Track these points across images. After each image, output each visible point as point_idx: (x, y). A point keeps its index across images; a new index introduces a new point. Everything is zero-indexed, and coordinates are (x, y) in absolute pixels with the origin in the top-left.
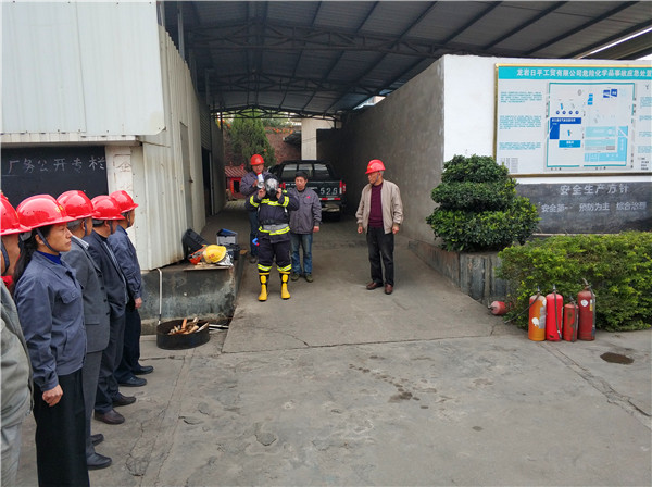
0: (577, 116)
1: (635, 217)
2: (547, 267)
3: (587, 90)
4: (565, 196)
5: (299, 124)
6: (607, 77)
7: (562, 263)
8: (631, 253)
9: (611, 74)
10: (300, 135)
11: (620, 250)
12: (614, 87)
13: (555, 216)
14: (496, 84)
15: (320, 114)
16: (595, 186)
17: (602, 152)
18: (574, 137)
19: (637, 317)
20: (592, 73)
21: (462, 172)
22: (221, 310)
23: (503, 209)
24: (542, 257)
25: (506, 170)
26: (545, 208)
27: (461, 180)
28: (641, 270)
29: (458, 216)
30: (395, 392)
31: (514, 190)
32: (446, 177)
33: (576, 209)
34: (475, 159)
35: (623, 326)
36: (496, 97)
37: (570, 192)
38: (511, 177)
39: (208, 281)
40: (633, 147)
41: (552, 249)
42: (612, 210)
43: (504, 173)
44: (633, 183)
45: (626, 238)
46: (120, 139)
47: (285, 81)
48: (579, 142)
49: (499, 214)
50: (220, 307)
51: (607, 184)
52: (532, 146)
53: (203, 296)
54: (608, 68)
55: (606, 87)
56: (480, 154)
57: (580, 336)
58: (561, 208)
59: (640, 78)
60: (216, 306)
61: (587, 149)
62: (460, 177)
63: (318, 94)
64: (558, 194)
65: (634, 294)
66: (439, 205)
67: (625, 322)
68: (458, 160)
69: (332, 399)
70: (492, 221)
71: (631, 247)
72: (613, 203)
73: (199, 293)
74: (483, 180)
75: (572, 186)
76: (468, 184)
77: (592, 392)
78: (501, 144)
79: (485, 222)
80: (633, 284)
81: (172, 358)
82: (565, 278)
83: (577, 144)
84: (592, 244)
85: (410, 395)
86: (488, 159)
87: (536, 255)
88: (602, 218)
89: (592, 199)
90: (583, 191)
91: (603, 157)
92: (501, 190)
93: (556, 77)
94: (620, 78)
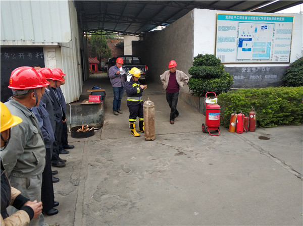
0: (250, 37)
1: (272, 81)
2: (237, 101)
3: (254, 26)
4: (244, 72)
5: (123, 38)
6: (263, 20)
7: (243, 100)
8: (271, 96)
9: (265, 19)
10: (123, 43)
11: (267, 95)
12: (266, 25)
13: (240, 81)
14: (217, 22)
15: (133, 34)
16: (256, 68)
17: (260, 53)
18: (248, 47)
19: (272, 122)
20: (257, 18)
21: (202, 61)
22: (97, 122)
23: (219, 77)
24: (235, 98)
25: (220, 61)
26: (235, 78)
27: (201, 65)
28: (274, 103)
29: (200, 81)
30: (176, 152)
31: (224, 69)
32: (195, 64)
33: (249, 78)
34: (207, 55)
35: (267, 126)
36: (216, 28)
37: (246, 71)
38: (222, 64)
39: (91, 109)
40: (272, 51)
41: (239, 94)
42: (263, 78)
43: (219, 62)
44: (272, 67)
45: (268, 90)
46: (51, 44)
47: (117, 17)
48: (250, 49)
49: (218, 80)
50: (97, 120)
51: (261, 67)
52: (231, 50)
53: (89, 116)
54: (264, 16)
55: (263, 25)
56: (209, 54)
57: (249, 130)
58: (242, 77)
59: (276, 21)
60: (95, 120)
61: (254, 52)
62: (201, 64)
63: (133, 24)
64: (241, 72)
65: (271, 113)
66: (191, 76)
67: (267, 124)
68: (200, 56)
69: (151, 155)
70: (214, 83)
71: (271, 93)
72: (263, 75)
73: (88, 114)
74: (210, 65)
75: (247, 68)
76: (204, 67)
77: (254, 150)
78: (218, 49)
79: (211, 83)
80: (271, 108)
81: (79, 142)
82: (244, 106)
83: (250, 50)
84: (255, 92)
85: (183, 153)
86: (213, 56)
87: (233, 97)
88: (259, 82)
89: (255, 74)
90: (251, 70)
91: (260, 56)
92: (218, 69)
93: (242, 20)
94: (268, 21)
